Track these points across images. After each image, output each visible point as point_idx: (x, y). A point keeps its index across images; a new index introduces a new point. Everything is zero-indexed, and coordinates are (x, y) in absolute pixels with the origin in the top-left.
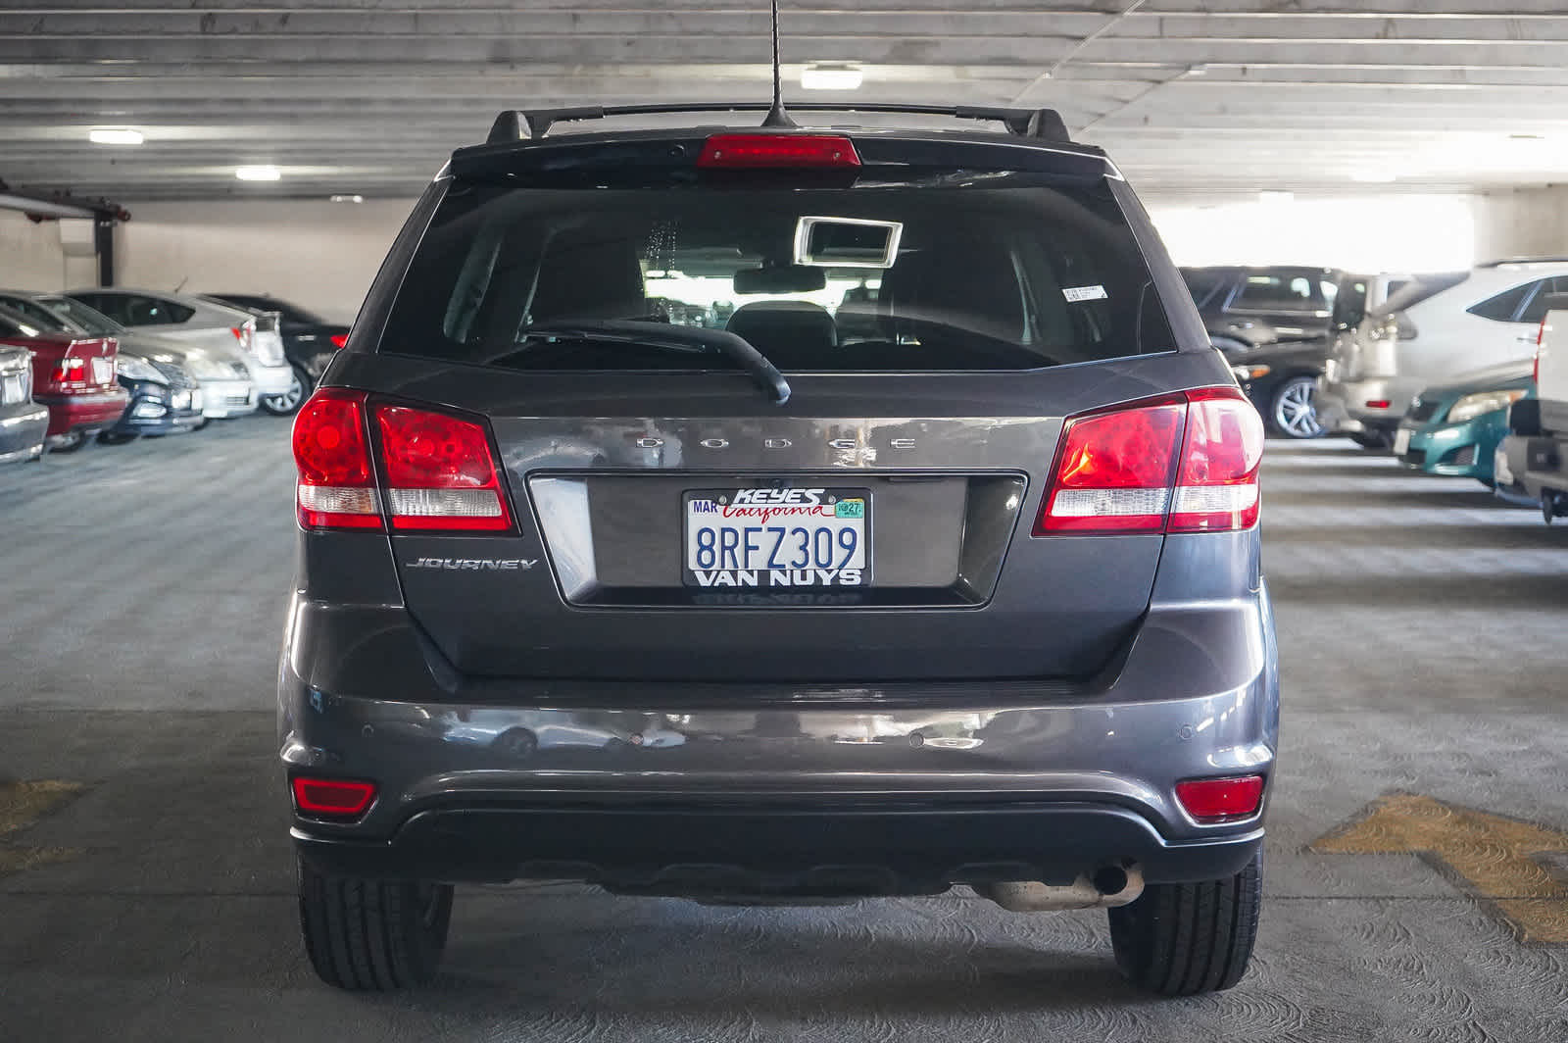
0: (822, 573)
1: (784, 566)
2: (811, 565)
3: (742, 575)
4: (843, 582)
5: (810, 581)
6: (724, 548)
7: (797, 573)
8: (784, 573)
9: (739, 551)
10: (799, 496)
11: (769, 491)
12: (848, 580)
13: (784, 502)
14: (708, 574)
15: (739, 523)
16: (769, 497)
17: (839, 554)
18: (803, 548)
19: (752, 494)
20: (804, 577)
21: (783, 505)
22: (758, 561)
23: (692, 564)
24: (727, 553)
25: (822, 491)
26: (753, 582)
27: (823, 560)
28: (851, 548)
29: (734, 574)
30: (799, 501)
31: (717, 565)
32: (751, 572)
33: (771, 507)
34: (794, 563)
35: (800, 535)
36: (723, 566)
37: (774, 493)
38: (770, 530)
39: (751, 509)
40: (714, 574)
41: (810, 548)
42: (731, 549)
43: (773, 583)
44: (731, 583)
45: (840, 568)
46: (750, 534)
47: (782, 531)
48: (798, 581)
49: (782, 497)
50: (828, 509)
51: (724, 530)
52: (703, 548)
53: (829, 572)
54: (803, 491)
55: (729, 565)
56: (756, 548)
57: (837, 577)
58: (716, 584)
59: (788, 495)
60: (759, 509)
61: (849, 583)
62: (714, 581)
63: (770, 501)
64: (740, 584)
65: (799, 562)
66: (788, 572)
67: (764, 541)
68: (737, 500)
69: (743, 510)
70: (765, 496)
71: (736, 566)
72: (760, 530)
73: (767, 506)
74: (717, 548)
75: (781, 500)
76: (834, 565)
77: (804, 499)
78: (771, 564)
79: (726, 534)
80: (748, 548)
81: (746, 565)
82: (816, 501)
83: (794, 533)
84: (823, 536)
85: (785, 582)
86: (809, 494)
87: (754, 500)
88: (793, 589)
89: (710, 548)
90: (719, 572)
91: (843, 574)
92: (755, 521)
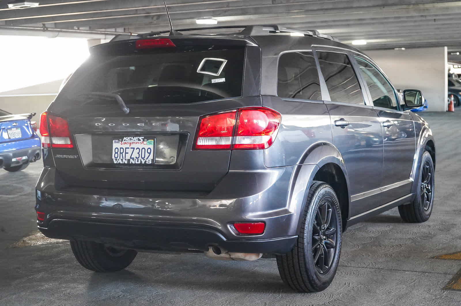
0: (142, 160)
1: (134, 158)
2: (140, 158)
3: (124, 160)
4: (147, 163)
5: (139, 162)
6: (120, 153)
7: (136, 160)
8: (133, 160)
9: (124, 154)
10: (138, 139)
11: (131, 138)
12: (148, 162)
13: (134, 141)
14: (116, 160)
15: (124, 146)
16: (131, 139)
17: (147, 155)
18: (138, 153)
19: (127, 138)
20: (138, 162)
21: (135, 141)
22: (128, 156)
23: (113, 157)
24: (121, 154)
25: (143, 138)
26: (126, 162)
27: (143, 157)
28: (150, 153)
29: (122, 160)
30: (138, 140)
31: (118, 158)
32: (126, 160)
33: (132, 142)
34: (136, 157)
35: (138, 149)
36: (120, 158)
37: (132, 138)
38: (131, 148)
39: (127, 143)
40: (118, 160)
41: (140, 153)
42: (122, 153)
43: (131, 163)
44: (121, 163)
45: (147, 159)
46: (127, 149)
47: (134, 148)
48: (136, 163)
49: (134, 139)
50: (145, 143)
51: (121, 148)
52: (116, 153)
53: (144, 160)
54: (139, 137)
55: (121, 158)
56: (128, 153)
57: (146, 161)
58: (118, 163)
59: (136, 138)
60: (129, 143)
61: (149, 163)
62: (117, 162)
63: (131, 140)
64: (123, 163)
65: (137, 157)
66: (134, 160)
67: (130, 151)
68: (124, 140)
69: (125, 143)
70: (130, 139)
71: (123, 158)
72: (129, 148)
73: (131, 142)
74: (119, 153)
75: (134, 140)
76: (145, 158)
77: (139, 140)
78: (131, 158)
79: (121, 149)
80: (126, 153)
81: (125, 158)
82: (142, 140)
83: (136, 149)
84: (143, 150)
85: (134, 162)
86: (140, 138)
87: (128, 140)
88: (135, 164)
89: (117, 153)
90: (119, 159)
91: (147, 160)
92: (127, 146)
